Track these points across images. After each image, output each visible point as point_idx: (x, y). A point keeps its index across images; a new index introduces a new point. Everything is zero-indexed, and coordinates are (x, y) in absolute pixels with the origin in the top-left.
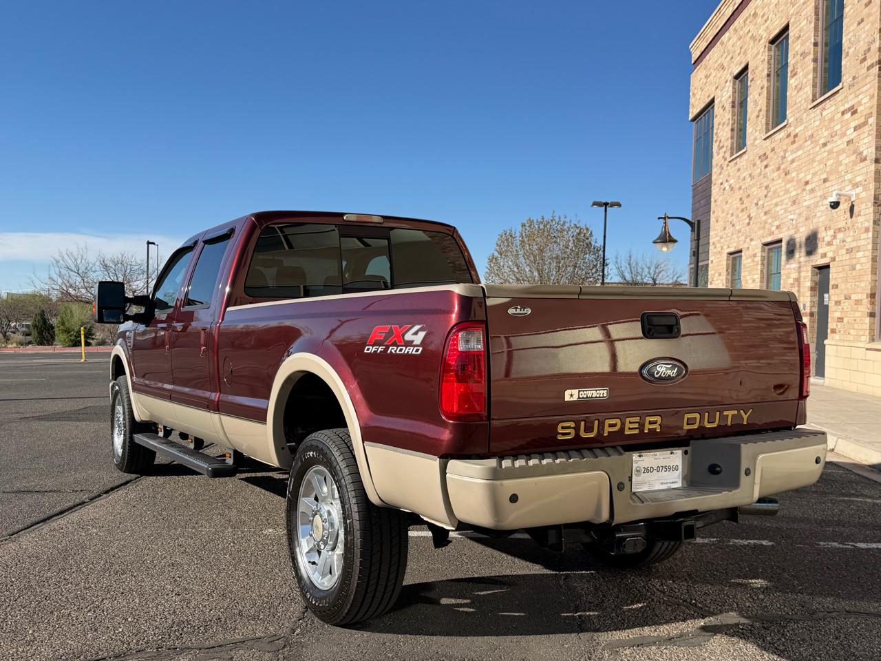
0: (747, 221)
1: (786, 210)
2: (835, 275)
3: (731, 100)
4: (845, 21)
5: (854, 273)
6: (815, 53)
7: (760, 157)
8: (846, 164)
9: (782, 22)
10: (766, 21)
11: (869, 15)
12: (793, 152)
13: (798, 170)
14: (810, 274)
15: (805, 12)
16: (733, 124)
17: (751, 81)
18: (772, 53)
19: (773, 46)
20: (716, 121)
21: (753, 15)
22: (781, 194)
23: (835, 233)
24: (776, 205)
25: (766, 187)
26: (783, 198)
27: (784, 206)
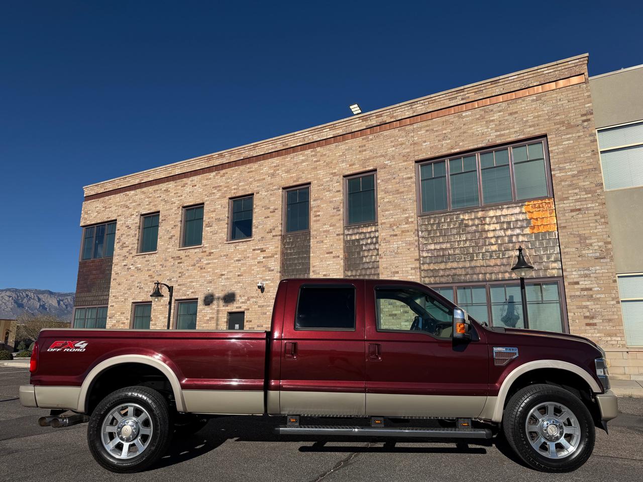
1: (201, 285)
2: (249, 316)
3: (138, 225)
4: (255, 215)
5: (265, 316)
6: (228, 221)
7: (172, 258)
8: (257, 271)
9: (197, 201)
10: (179, 197)
11: (273, 216)
12: (208, 260)
13: (214, 268)
14: (226, 315)
15: (220, 202)
16: (139, 237)
17: (163, 220)
19: (186, 209)
21: (165, 190)
22: (196, 277)
23: (248, 298)
24: (192, 282)
25: (180, 273)
26: (198, 279)
27: (200, 283)
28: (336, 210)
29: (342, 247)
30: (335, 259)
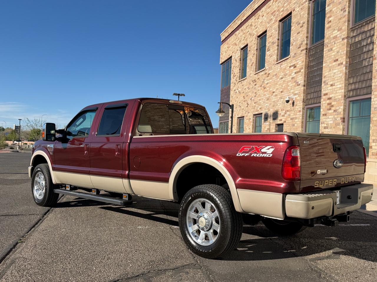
0: (247, 105)
1: (264, 102)
2: (286, 128)
3: (239, 58)
4: (292, 32)
5: (294, 127)
6: (278, 43)
7: (252, 81)
8: (291, 86)
9: (264, 29)
10: (256, 28)
11: (302, 31)
12: (267, 80)
13: (270, 87)
14: (274, 127)
15: (274, 27)
16: (240, 67)
17: (249, 51)
18: (258, 41)
19: (259, 38)
20: (232, 66)
21: (250, 25)
22: (262, 96)
23: (286, 112)
24: (260, 100)
25: (255, 93)
26: (263, 98)
27: (263, 101)
28: (343, 11)
29: (345, 52)
30: (339, 67)
